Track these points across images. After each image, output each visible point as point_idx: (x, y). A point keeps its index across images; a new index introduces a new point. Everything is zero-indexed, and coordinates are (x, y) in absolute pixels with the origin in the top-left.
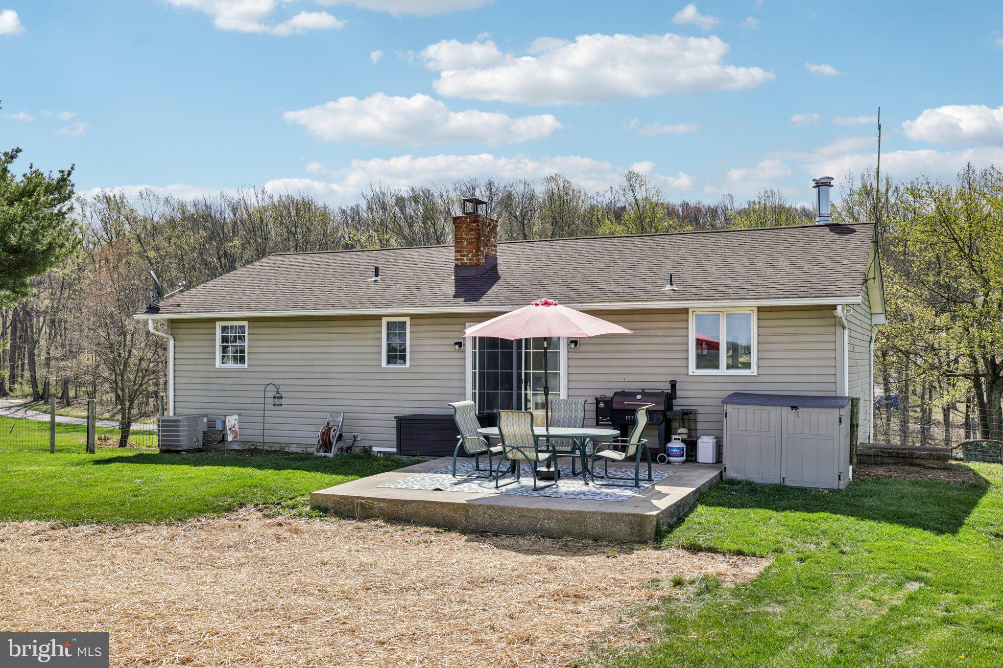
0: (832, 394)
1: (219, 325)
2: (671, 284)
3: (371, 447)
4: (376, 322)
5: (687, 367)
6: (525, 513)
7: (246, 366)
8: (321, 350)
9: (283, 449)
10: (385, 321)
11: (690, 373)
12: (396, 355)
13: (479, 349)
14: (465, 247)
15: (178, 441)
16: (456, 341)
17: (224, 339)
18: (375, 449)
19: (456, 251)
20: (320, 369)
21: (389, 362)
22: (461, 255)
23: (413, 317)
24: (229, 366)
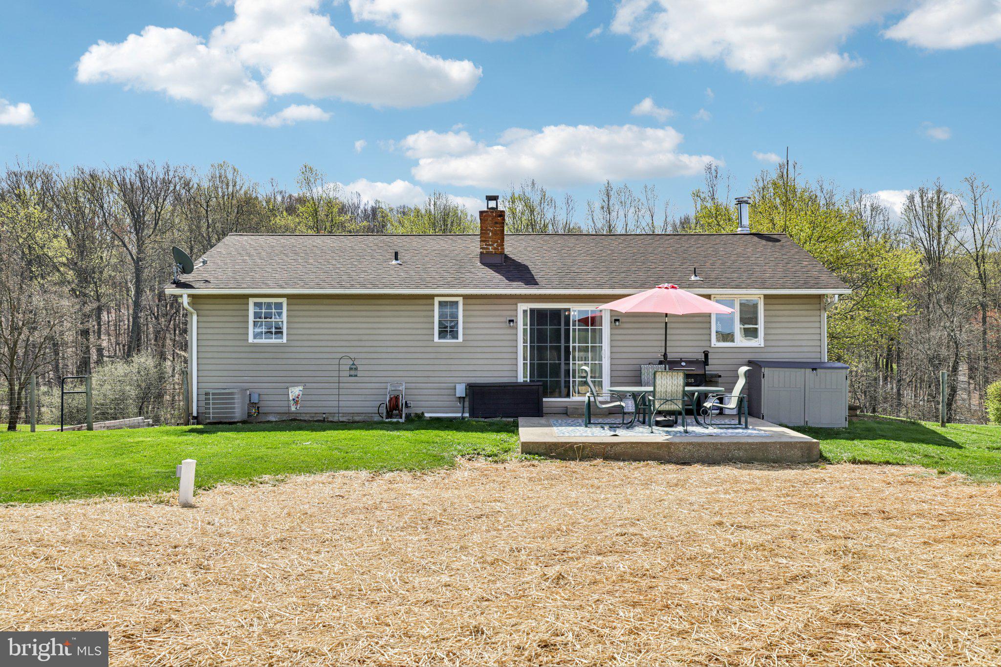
0: (818, 360)
1: (251, 301)
2: (696, 276)
3: (423, 413)
4: (429, 301)
5: (710, 340)
6: (719, 446)
7: (285, 341)
8: (370, 325)
9: (327, 418)
10: (437, 300)
11: (713, 346)
12: (448, 330)
13: (530, 325)
14: (490, 238)
15: (234, 413)
16: (509, 319)
17: (257, 315)
18: (427, 415)
19: (481, 241)
20: (370, 344)
21: (440, 338)
22: (486, 245)
23: (466, 297)
24: (263, 341)
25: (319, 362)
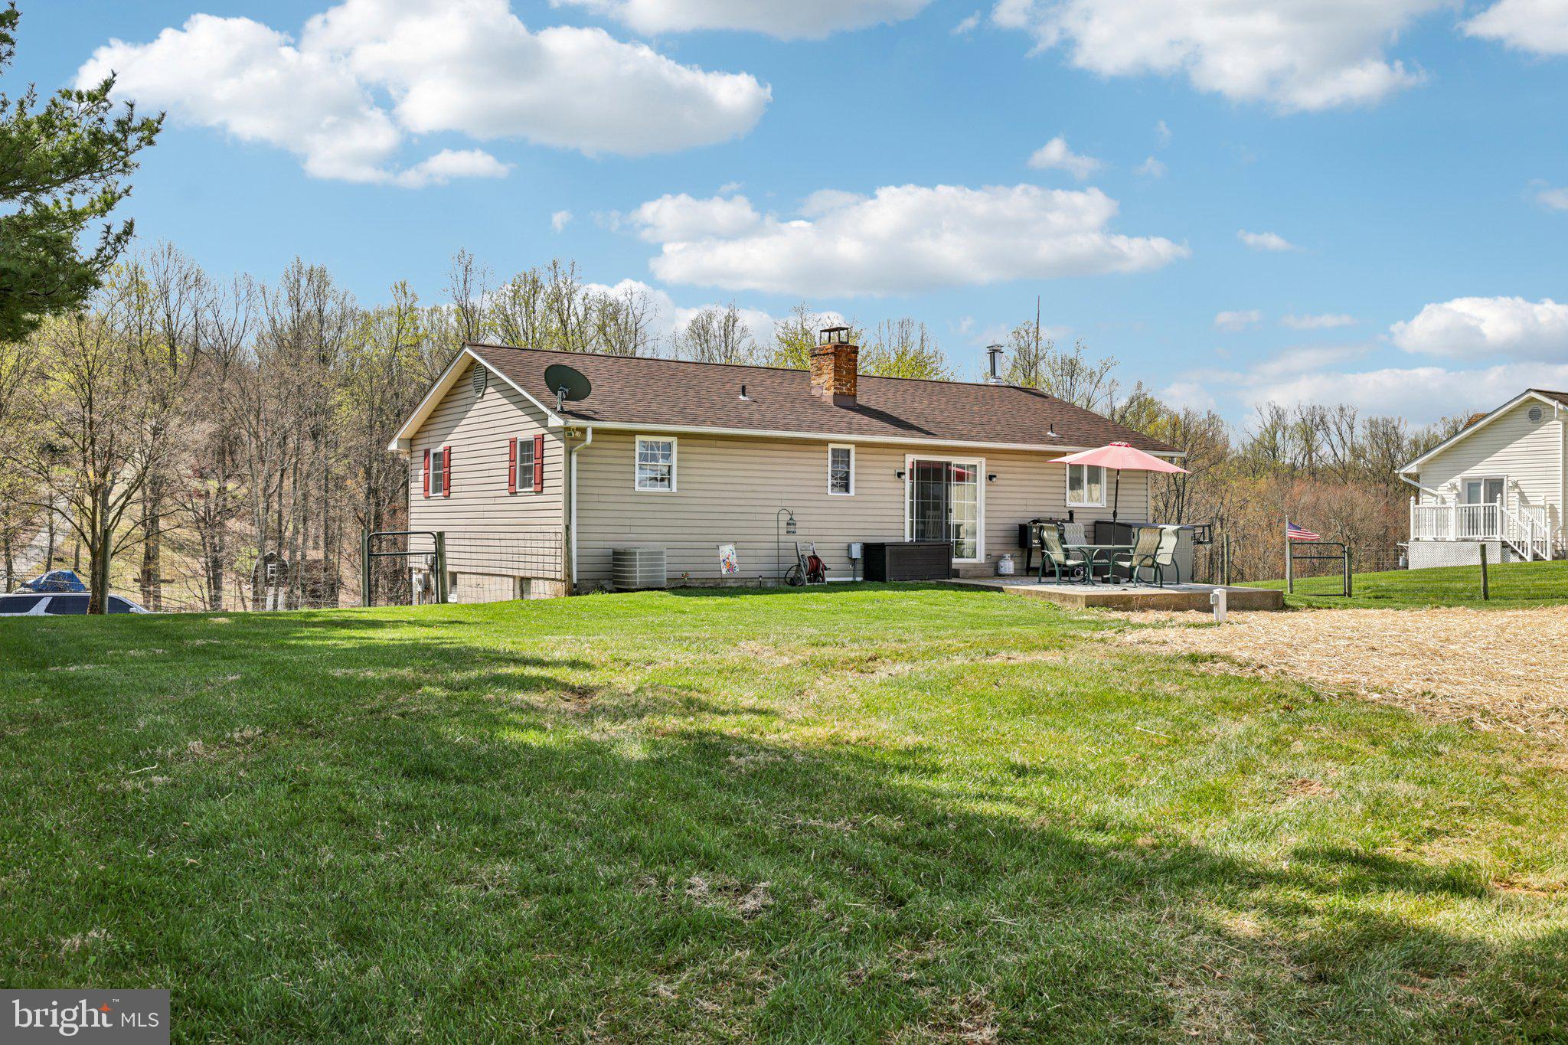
1: (638, 439)
2: (1052, 432)
4: (823, 448)
5: (1065, 500)
7: (674, 489)
10: (830, 447)
11: (1068, 505)
12: (840, 482)
14: (843, 377)
16: (897, 471)
17: (643, 457)
19: (835, 380)
21: (833, 491)
22: (840, 385)
23: (858, 445)
24: (648, 489)
25: (711, 516)
